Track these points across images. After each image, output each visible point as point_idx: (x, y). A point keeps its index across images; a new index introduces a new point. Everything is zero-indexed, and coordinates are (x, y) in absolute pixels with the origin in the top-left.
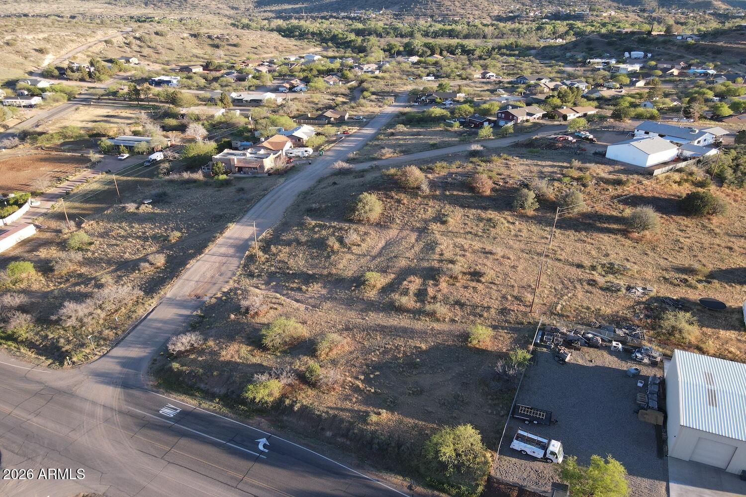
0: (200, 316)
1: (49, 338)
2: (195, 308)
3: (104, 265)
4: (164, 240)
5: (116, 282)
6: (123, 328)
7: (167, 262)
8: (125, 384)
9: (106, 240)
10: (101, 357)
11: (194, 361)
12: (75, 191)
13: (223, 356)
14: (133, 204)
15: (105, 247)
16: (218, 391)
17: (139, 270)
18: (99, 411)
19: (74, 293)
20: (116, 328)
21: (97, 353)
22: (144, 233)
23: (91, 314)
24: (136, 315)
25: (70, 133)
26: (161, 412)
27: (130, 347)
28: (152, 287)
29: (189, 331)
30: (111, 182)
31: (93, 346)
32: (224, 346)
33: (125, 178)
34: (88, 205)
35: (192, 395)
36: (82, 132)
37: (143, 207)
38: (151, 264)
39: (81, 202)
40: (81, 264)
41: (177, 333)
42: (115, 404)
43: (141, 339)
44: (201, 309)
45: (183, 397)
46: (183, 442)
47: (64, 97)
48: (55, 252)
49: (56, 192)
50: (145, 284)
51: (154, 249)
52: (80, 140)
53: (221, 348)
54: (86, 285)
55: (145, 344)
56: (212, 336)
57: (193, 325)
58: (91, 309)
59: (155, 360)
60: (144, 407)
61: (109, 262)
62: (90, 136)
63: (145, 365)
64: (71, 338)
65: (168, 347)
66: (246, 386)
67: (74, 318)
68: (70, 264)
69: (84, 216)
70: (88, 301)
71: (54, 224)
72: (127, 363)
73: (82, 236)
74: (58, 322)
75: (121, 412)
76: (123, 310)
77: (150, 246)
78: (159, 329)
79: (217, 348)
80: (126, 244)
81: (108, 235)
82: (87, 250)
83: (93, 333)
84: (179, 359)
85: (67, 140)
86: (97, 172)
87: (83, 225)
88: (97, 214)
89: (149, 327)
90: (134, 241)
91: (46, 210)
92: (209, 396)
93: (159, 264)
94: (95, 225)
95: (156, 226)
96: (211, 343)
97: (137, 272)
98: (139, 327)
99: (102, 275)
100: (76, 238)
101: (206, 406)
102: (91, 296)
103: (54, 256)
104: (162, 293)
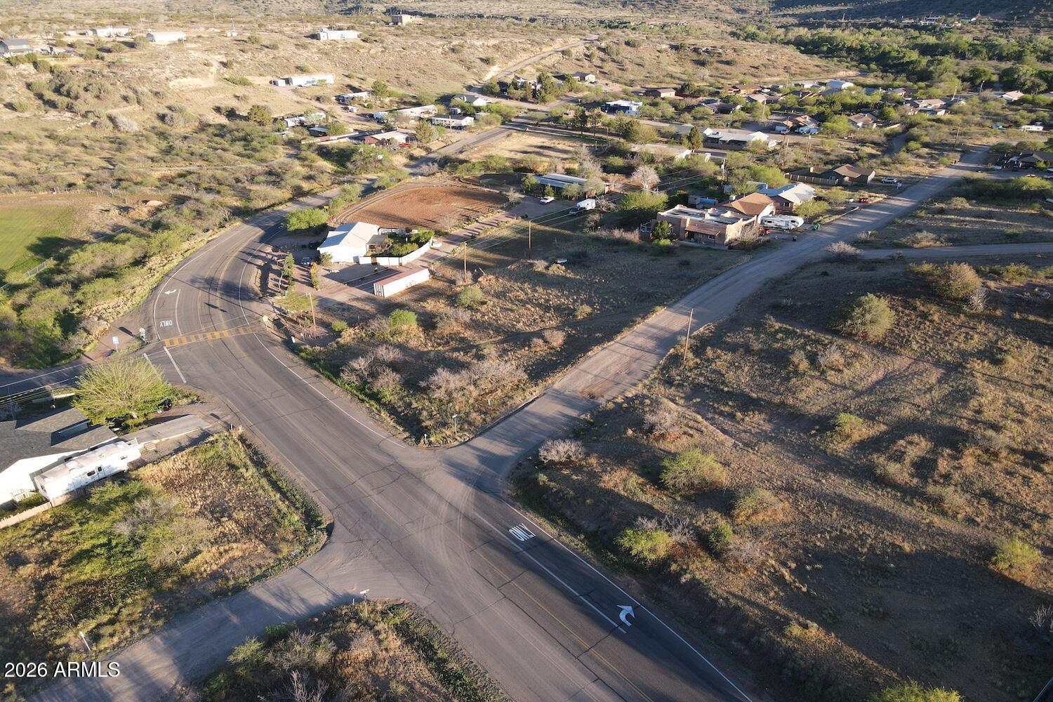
0: (588, 422)
1: (413, 407)
2: (584, 411)
3: (491, 332)
4: (569, 314)
5: (500, 356)
6: (494, 415)
7: (565, 343)
8: (479, 484)
9: (501, 301)
10: (461, 444)
11: (567, 478)
12: (482, 236)
13: (604, 482)
14: (543, 261)
15: (499, 310)
16: (586, 526)
17: (529, 347)
18: (444, 508)
19: (451, 359)
20: (485, 413)
21: (458, 438)
22: (547, 301)
23: (462, 389)
24: (512, 402)
25: (494, 164)
26: (511, 531)
27: (495, 440)
28: (539, 371)
29: (569, 438)
30: (525, 230)
31: (455, 428)
32: (609, 468)
33: (542, 228)
34: (491, 256)
35: (552, 521)
36: (508, 164)
37: (554, 267)
38: (546, 342)
39: (485, 250)
40: (467, 326)
41: (555, 437)
42: (462, 506)
43: (510, 434)
44: (592, 414)
45: (541, 520)
46: (528, 577)
47: (497, 118)
48: (442, 306)
49: (462, 235)
50: (532, 366)
51: (553, 323)
52: (503, 174)
53: (605, 471)
54: (466, 353)
55: (513, 441)
56: (596, 452)
57: (576, 432)
58: (464, 384)
59: (520, 464)
60: (494, 519)
61: (498, 330)
62: (516, 170)
63: (507, 468)
64: (435, 413)
65: (538, 452)
66: (624, 529)
67: (443, 390)
68: (454, 324)
69: (484, 267)
70: (463, 372)
71: (449, 272)
72: (487, 459)
73: (476, 293)
74: (425, 390)
75: (466, 517)
76: (499, 392)
77: (550, 319)
78: (534, 426)
79: (598, 469)
80: (522, 311)
81: (505, 297)
82: (477, 311)
83: (459, 413)
84: (548, 471)
85: (488, 172)
86: (511, 216)
87: (480, 279)
88: (498, 268)
89: (524, 422)
90: (533, 309)
91: (445, 254)
92: (573, 528)
93: (555, 344)
94: (493, 281)
95: (563, 295)
96: (593, 461)
97: (527, 348)
98: (512, 419)
99: (485, 344)
100: (469, 293)
101: (567, 541)
102: (468, 367)
103: (441, 310)
104: (550, 382)
